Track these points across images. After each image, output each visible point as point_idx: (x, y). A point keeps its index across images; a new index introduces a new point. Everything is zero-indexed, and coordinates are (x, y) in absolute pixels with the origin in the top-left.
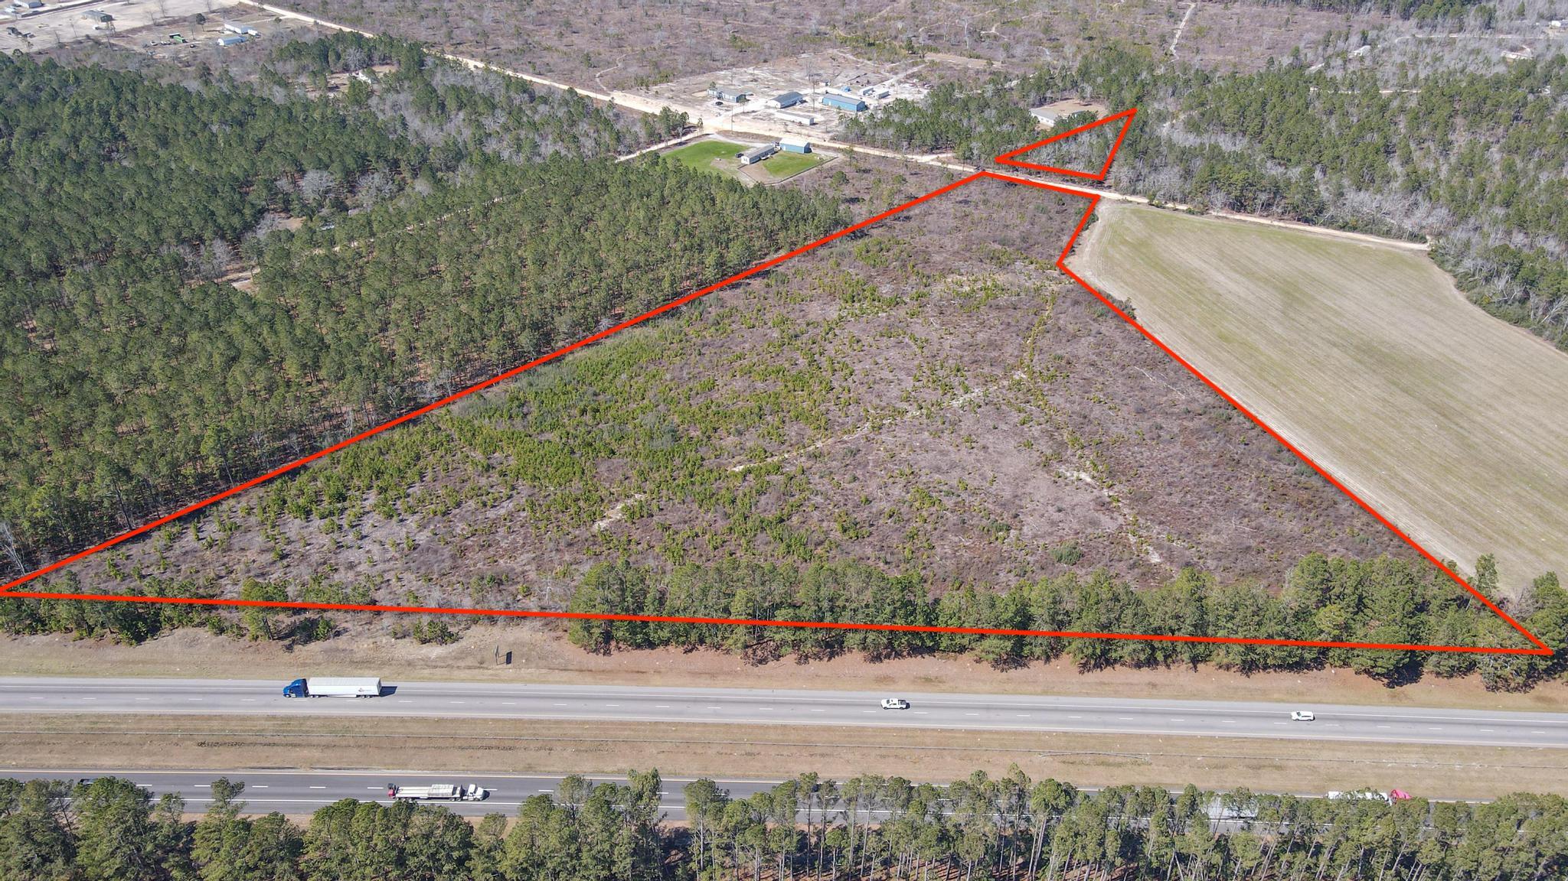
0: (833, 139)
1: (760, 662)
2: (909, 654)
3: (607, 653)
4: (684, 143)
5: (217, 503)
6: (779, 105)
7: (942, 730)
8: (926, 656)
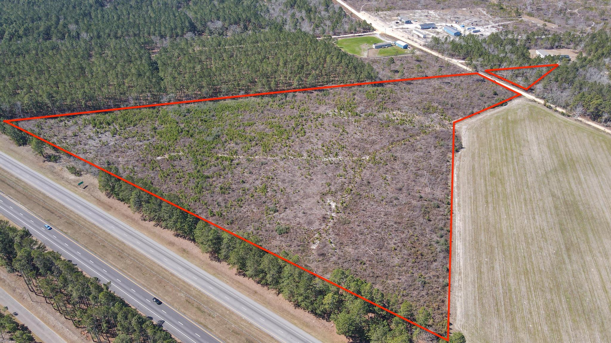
0: (424, 45)
1: (144, 220)
2: (188, 239)
3: (109, 197)
4: (363, 35)
5: (81, 115)
6: (420, 28)
7: (164, 269)
8: (192, 242)
